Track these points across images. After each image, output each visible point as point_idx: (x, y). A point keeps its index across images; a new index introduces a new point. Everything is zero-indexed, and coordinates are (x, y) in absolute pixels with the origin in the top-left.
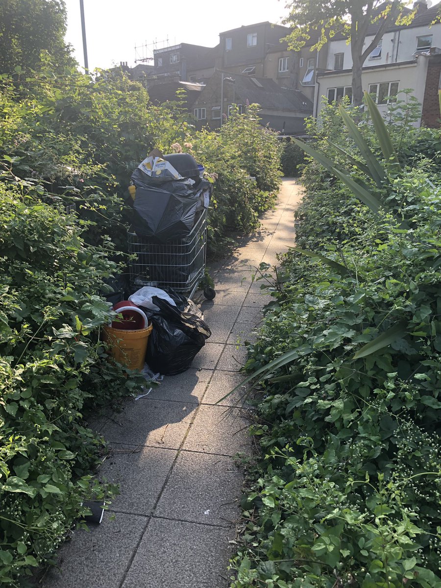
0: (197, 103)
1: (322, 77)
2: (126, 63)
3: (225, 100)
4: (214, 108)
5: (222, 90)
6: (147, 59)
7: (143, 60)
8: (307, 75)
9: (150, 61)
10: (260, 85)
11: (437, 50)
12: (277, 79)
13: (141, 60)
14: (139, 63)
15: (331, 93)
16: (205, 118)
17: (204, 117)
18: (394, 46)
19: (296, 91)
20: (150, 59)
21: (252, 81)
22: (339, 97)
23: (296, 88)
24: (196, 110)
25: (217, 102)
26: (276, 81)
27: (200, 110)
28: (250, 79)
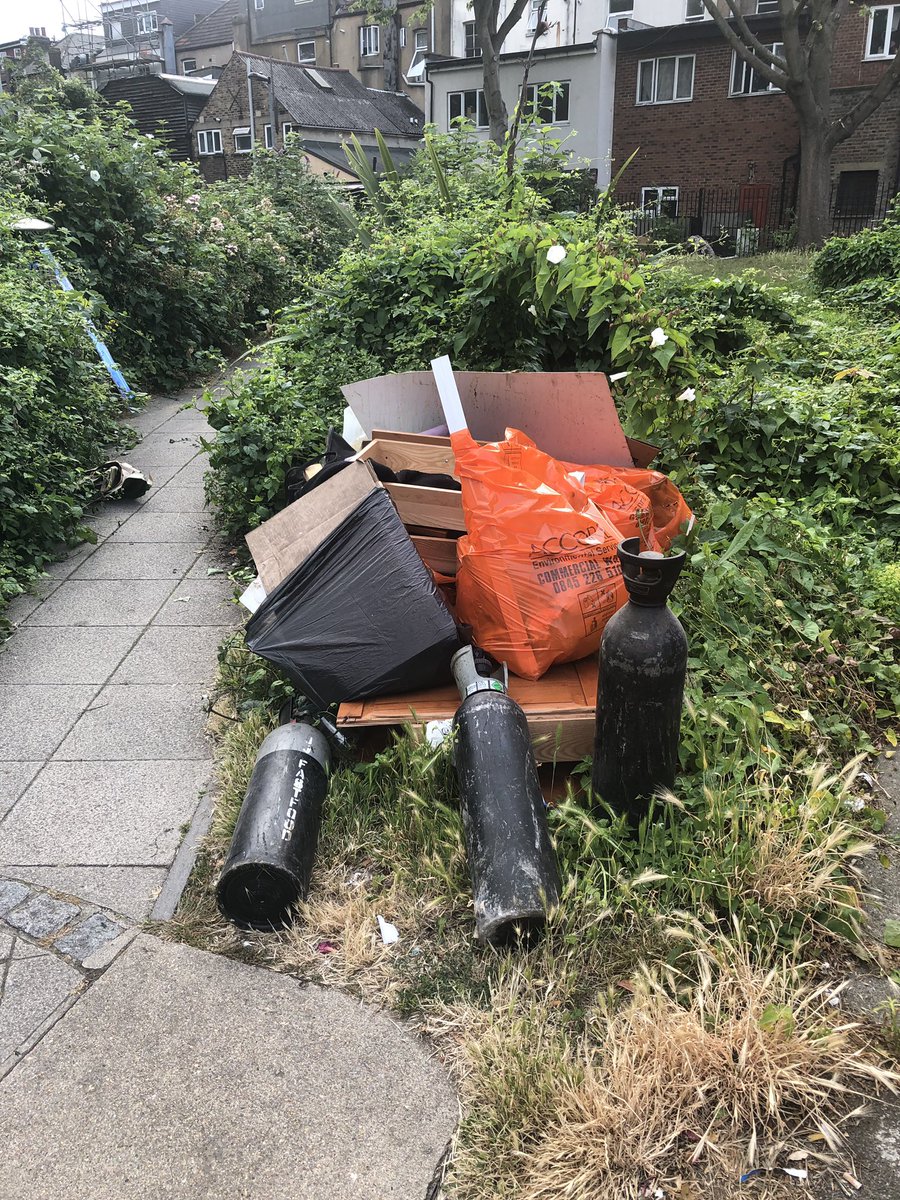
0: (201, 119)
1: (436, 71)
2: (43, 29)
3: (258, 113)
4: (237, 131)
5: (250, 94)
6: (89, 22)
7: (81, 26)
8: (414, 65)
9: (95, 27)
10: (324, 84)
11: (629, 24)
12: (360, 70)
13: (75, 26)
14: (71, 31)
15: (455, 100)
16: (221, 151)
17: (218, 148)
18: (568, 10)
19: (398, 94)
20: (94, 23)
21: (309, 75)
22: (469, 109)
23: (398, 90)
24: (202, 135)
25: (241, 118)
26: (358, 76)
27: (209, 134)
28: (305, 72)
